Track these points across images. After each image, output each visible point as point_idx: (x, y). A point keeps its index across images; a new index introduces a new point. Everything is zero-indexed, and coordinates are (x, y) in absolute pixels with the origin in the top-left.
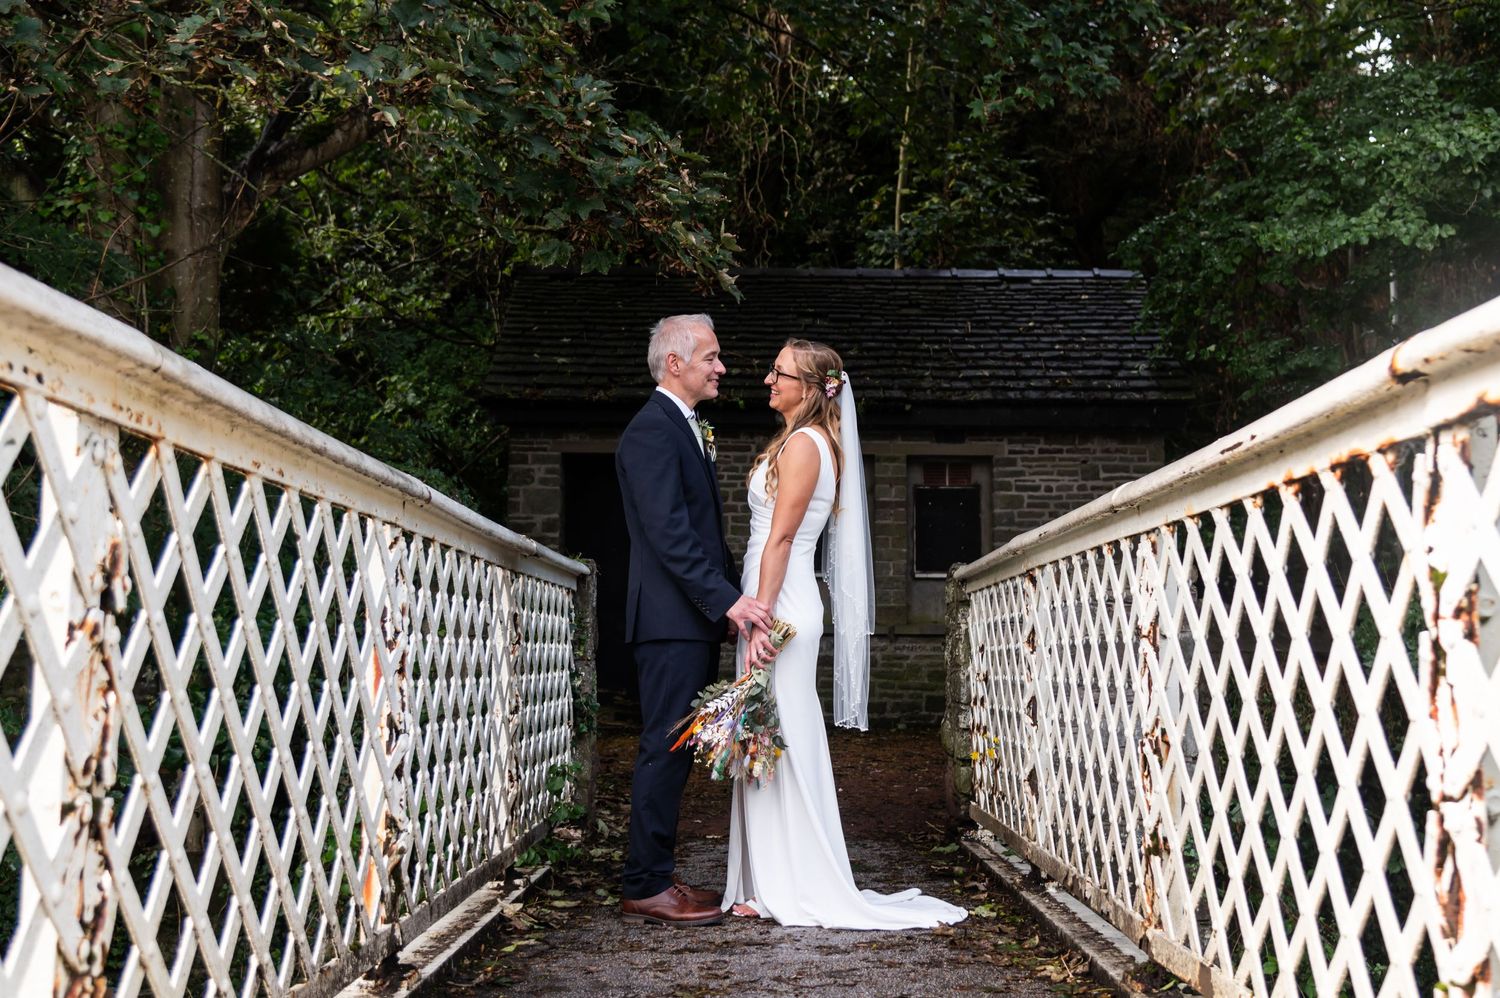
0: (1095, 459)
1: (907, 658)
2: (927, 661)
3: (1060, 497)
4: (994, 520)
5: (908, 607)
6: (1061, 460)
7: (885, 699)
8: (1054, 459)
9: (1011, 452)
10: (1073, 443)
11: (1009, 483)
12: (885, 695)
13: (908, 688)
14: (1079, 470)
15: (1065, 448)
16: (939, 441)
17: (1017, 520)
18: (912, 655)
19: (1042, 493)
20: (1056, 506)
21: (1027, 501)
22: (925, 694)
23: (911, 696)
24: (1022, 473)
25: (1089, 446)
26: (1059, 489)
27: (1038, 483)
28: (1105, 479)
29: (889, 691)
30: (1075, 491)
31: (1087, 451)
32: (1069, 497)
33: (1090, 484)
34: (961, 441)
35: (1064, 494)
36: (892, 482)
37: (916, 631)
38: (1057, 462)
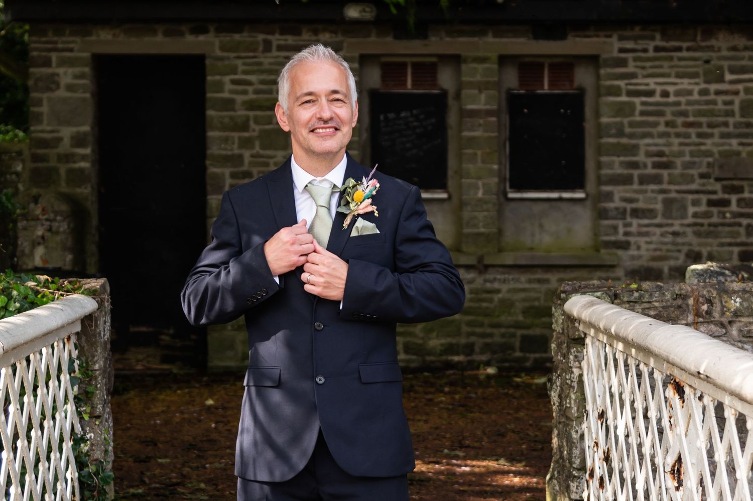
0: (719, 58)
1: (498, 291)
2: (522, 295)
3: (678, 104)
4: (601, 131)
5: (500, 232)
6: (680, 59)
7: (473, 339)
8: (671, 59)
9: (622, 50)
10: (694, 40)
11: (619, 87)
12: (473, 334)
13: (498, 326)
14: (700, 71)
15: (685, 45)
16: (536, 37)
17: (628, 130)
18: (505, 287)
19: (657, 98)
20: (674, 114)
21: (639, 108)
22: (520, 332)
23: (503, 335)
24: (633, 76)
25: (713, 42)
26: (678, 93)
27: (652, 87)
28: (732, 82)
29: (478, 330)
30: (696, 97)
31: (711, 48)
32: (689, 103)
33: (713, 87)
34: (562, 37)
35: (683, 99)
36: (481, 87)
37: (509, 261)
38: (676, 62)
